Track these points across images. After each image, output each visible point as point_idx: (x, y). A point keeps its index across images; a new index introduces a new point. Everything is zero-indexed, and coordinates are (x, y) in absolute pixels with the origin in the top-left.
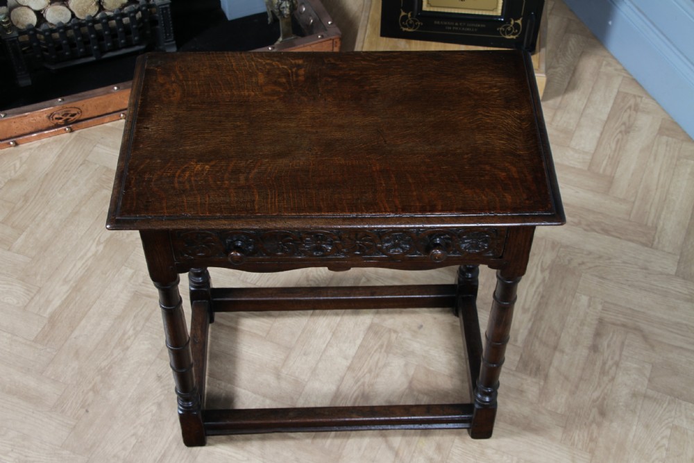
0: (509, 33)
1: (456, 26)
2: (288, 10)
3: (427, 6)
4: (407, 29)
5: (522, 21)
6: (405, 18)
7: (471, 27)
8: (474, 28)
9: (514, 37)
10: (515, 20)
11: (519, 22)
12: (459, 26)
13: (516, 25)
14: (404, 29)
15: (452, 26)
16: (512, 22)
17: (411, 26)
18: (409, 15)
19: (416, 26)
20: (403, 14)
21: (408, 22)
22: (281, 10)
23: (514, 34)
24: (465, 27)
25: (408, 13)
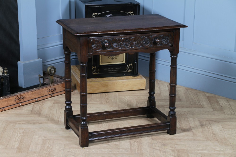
0: (129, 69)
1: (111, 70)
2: (53, 71)
3: (101, 63)
4: (95, 74)
5: (132, 64)
6: (94, 68)
7: (116, 69)
8: (117, 69)
9: (131, 71)
10: (130, 64)
11: (131, 65)
12: (112, 69)
13: (131, 66)
14: (94, 74)
15: (110, 70)
16: (129, 65)
17: (96, 72)
18: (95, 68)
19: (98, 72)
20: (93, 67)
21: (95, 71)
22: (51, 71)
23: (130, 70)
24: (114, 69)
25: (95, 67)
